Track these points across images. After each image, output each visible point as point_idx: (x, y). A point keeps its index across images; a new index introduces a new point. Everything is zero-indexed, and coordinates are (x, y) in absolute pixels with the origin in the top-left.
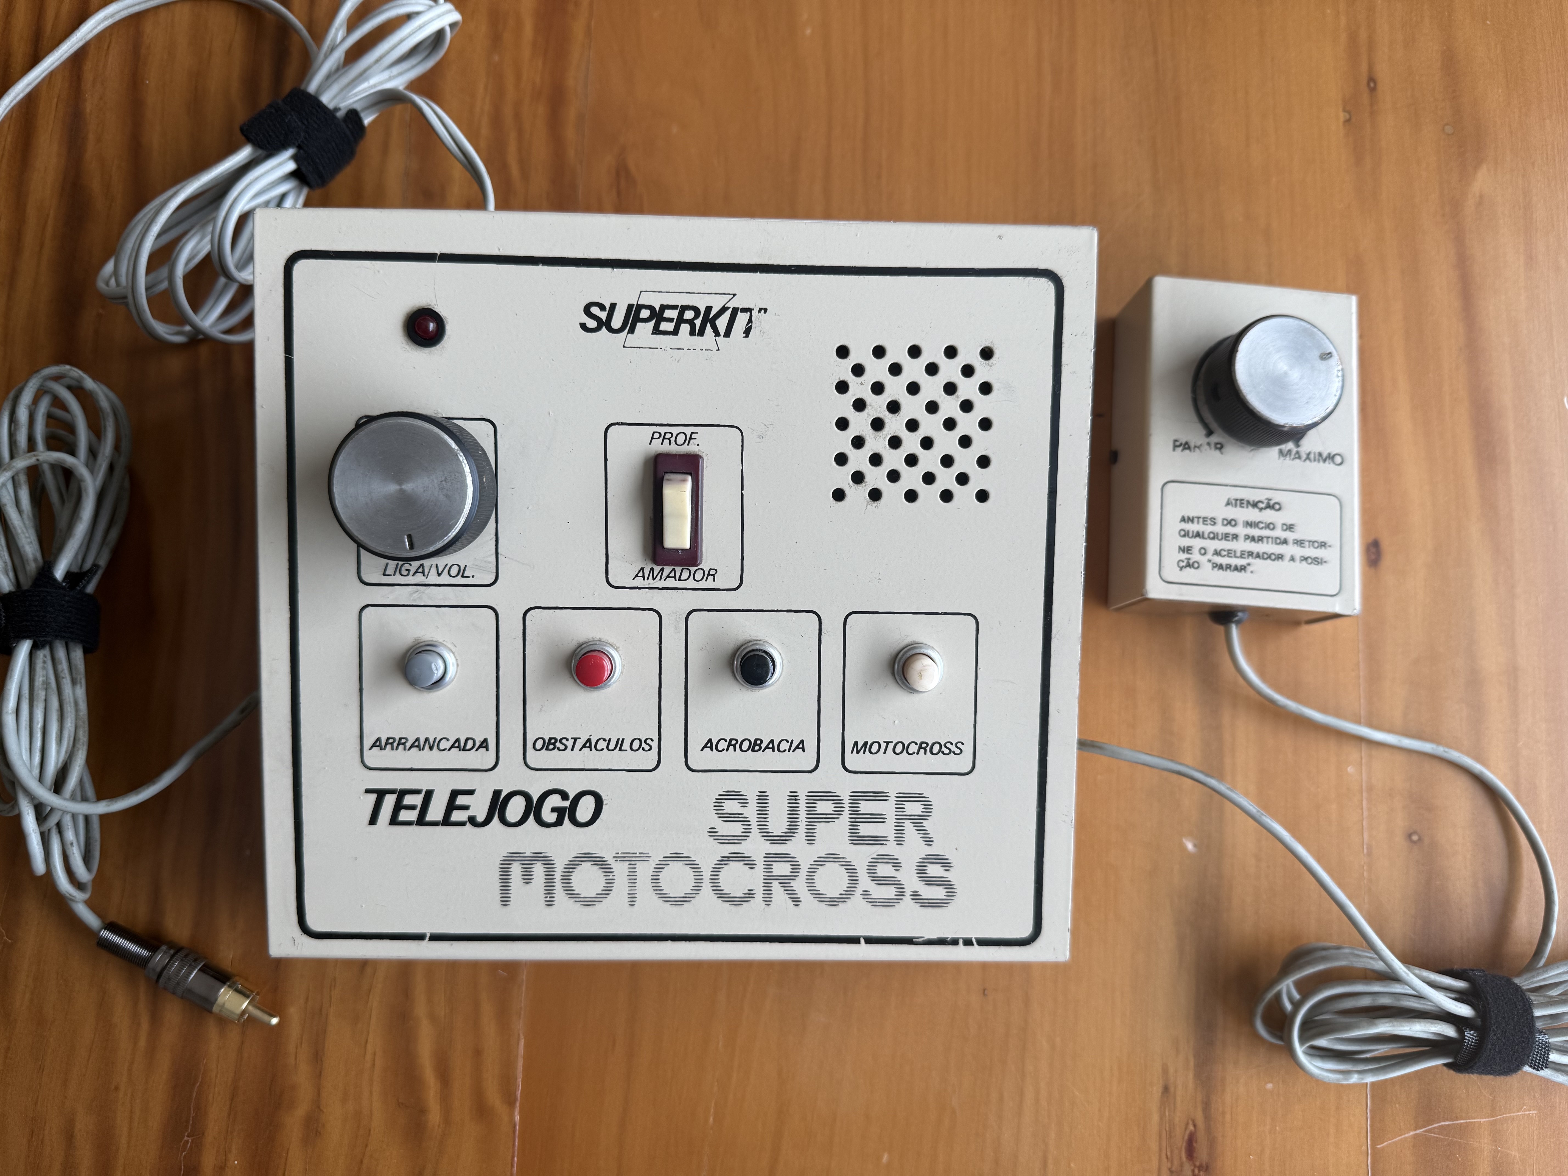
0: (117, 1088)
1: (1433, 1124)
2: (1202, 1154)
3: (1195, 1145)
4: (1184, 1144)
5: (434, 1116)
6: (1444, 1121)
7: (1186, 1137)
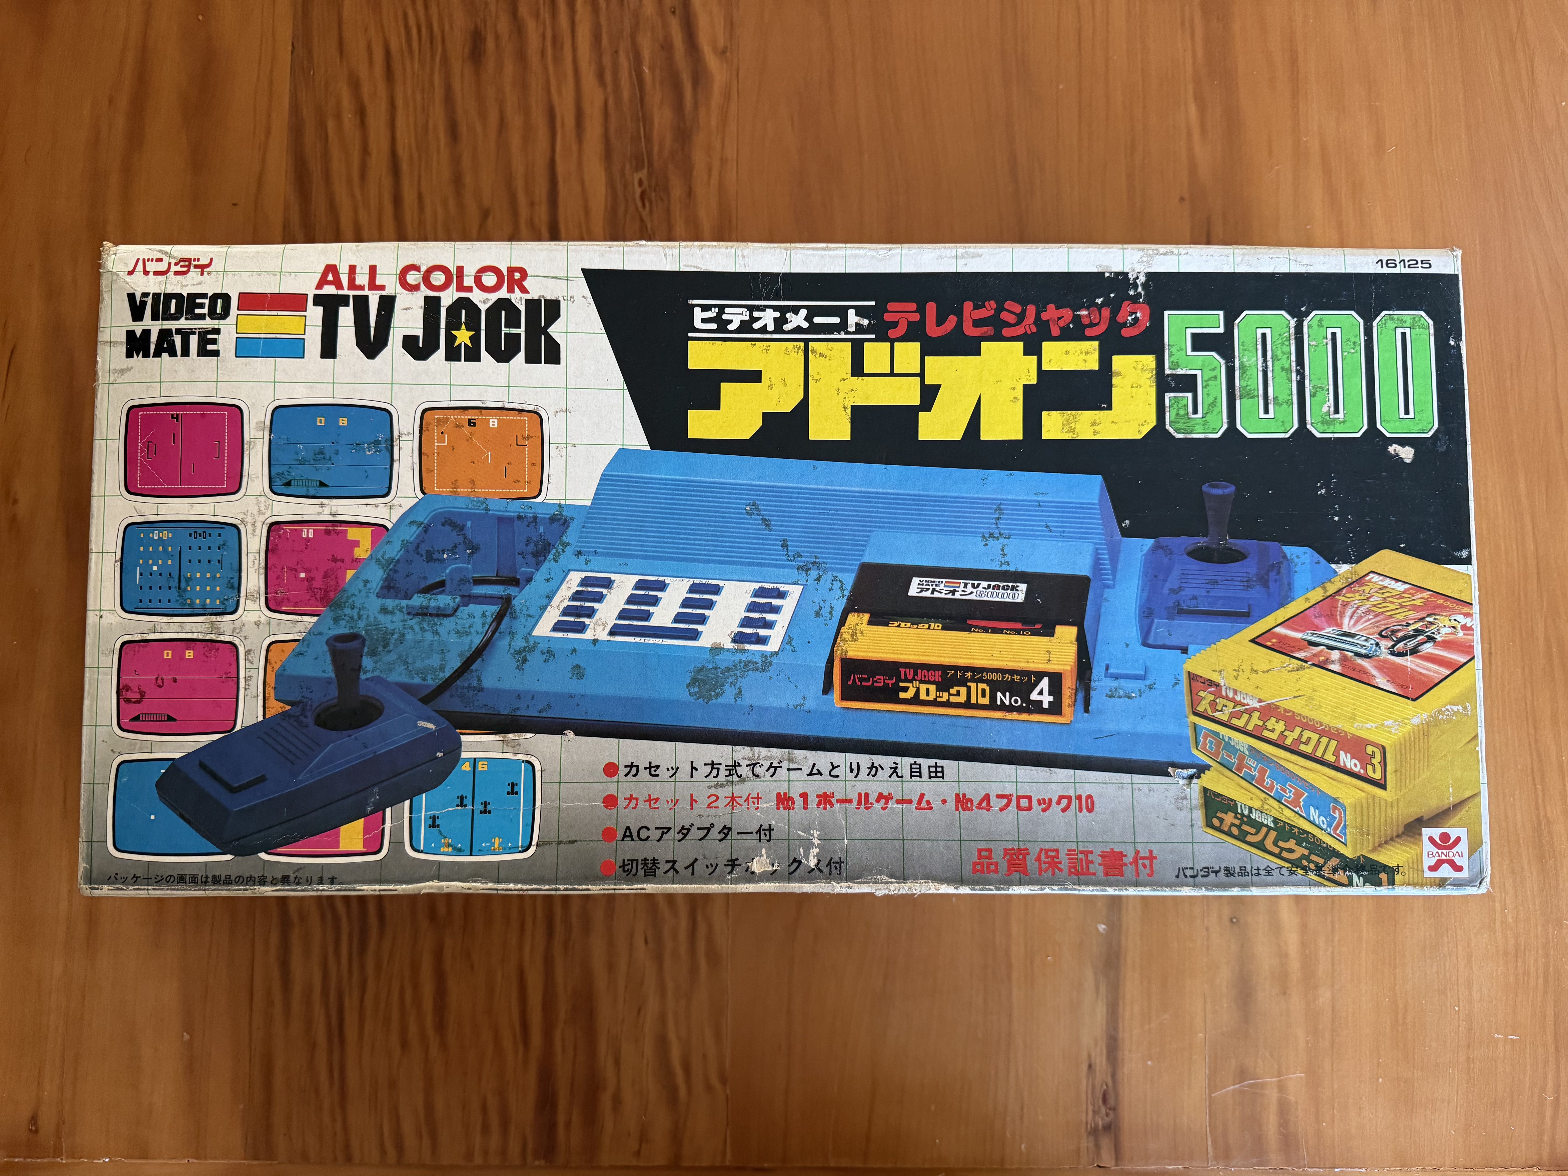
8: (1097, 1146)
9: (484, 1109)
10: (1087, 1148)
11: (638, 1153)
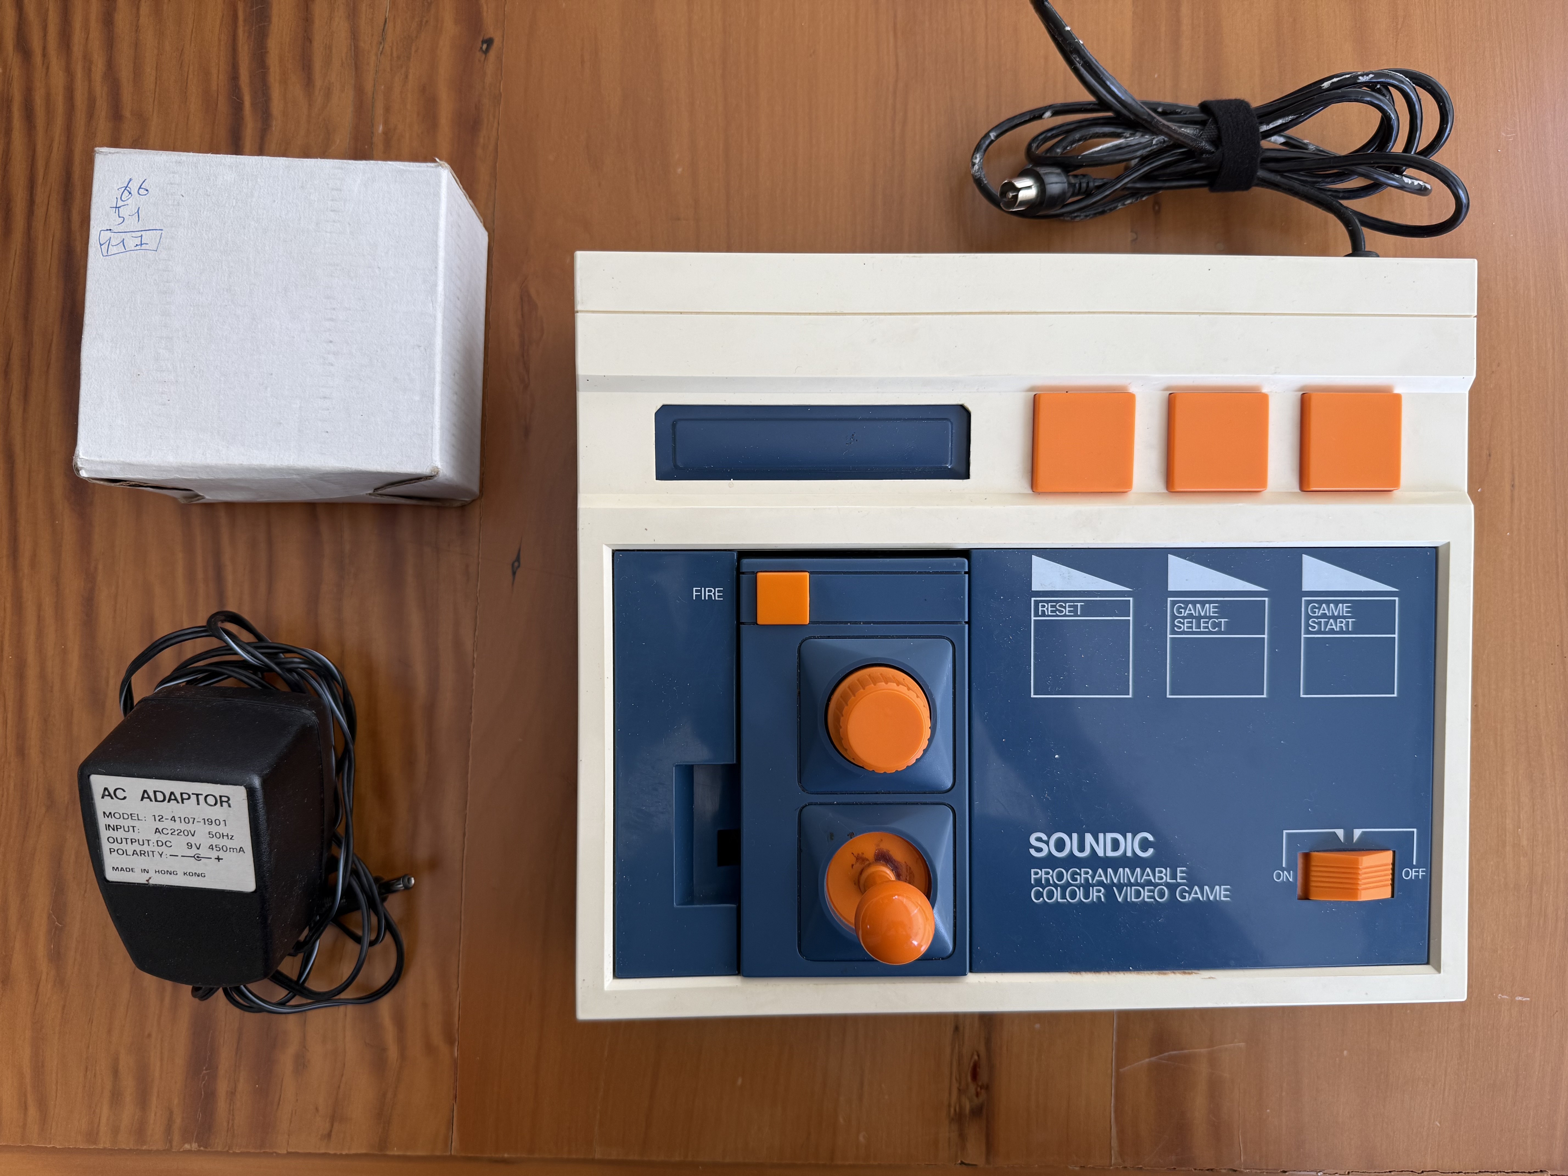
0: (149, 1036)
1: (1163, 1053)
2: (984, 1077)
3: (978, 1070)
4: (970, 1069)
5: (393, 1052)
6: (1172, 1051)
7: (972, 1064)
8: (962, 1136)
9: (116, 1072)
10: (949, 1138)
11: (329, 1135)
